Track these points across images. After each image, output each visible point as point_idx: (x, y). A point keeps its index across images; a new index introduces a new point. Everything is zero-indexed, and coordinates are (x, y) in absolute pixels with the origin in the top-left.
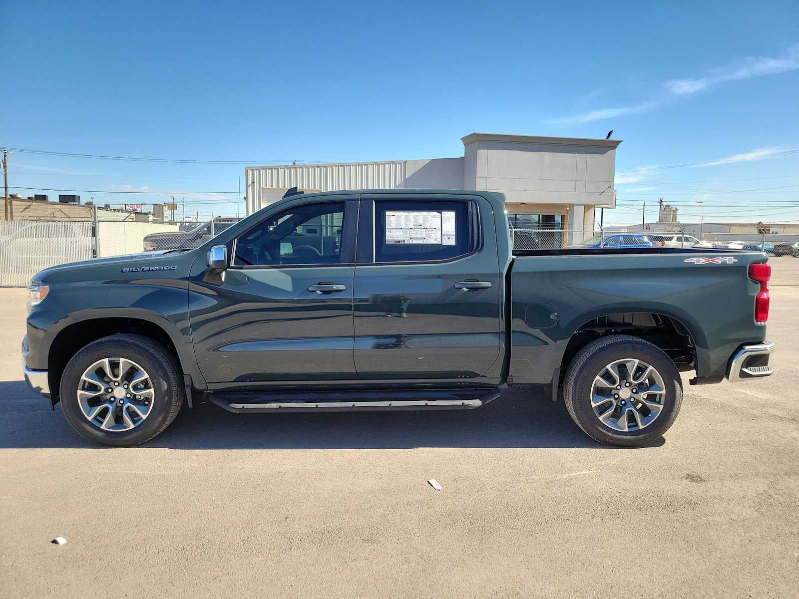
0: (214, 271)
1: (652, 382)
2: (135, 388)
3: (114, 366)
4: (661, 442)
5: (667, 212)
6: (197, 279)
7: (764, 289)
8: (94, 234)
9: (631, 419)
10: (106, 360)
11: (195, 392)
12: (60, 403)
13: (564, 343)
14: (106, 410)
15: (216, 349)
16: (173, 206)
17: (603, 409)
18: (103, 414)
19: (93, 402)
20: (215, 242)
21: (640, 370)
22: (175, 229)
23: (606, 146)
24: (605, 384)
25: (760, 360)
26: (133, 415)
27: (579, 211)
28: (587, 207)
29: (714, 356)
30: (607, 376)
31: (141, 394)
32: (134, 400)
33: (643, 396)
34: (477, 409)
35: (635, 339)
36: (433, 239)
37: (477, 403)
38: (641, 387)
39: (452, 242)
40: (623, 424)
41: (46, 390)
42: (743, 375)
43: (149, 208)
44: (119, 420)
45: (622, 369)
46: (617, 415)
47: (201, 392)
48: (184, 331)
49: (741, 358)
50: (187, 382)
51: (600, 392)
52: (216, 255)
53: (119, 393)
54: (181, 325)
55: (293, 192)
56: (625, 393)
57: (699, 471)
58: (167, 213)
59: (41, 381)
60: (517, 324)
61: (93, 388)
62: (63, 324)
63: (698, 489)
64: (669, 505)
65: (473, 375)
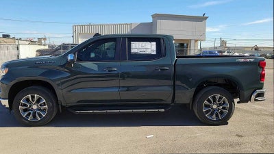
0: (69, 63)
1: (224, 102)
2: (41, 105)
3: (33, 97)
4: (227, 124)
5: (223, 42)
6: (63, 66)
7: (263, 70)
8: (18, 49)
9: (217, 115)
10: (30, 95)
11: (63, 107)
12: (13, 111)
13: (194, 89)
14: (30, 113)
15: (70, 91)
16: (45, 39)
17: (207, 112)
18: (29, 115)
19: (25, 111)
20: (69, 53)
21: (220, 98)
22: (47, 47)
23: (203, 19)
24: (208, 103)
25: (261, 95)
26: (40, 115)
27: (193, 42)
28: (196, 41)
29: (246, 93)
30: (209, 101)
31: (42, 107)
32: (40, 109)
33: (221, 107)
34: (163, 112)
35: (219, 88)
36: (148, 52)
37: (163, 110)
38: (220, 105)
39: (155, 53)
40: (214, 117)
41: (7, 106)
42: (256, 100)
43: (36, 40)
44: (34, 117)
45: (214, 98)
46: (212, 114)
47: (64, 106)
48: (58, 85)
49: (255, 94)
50: (60, 103)
51: (206, 106)
52: (70, 57)
53: (35, 107)
54: (57, 83)
55: (97, 34)
56: (215, 107)
57: (241, 133)
58: (43, 41)
59: (5, 103)
60: (178, 83)
61: (25, 105)
62: (13, 82)
63: (241, 140)
64: (231, 145)
65: (162, 100)
